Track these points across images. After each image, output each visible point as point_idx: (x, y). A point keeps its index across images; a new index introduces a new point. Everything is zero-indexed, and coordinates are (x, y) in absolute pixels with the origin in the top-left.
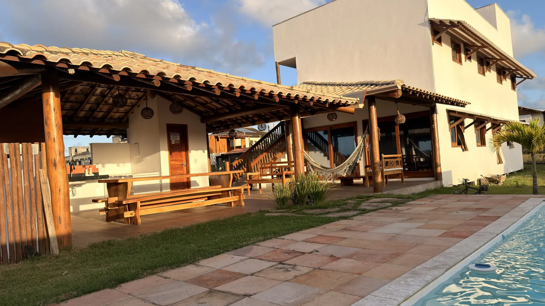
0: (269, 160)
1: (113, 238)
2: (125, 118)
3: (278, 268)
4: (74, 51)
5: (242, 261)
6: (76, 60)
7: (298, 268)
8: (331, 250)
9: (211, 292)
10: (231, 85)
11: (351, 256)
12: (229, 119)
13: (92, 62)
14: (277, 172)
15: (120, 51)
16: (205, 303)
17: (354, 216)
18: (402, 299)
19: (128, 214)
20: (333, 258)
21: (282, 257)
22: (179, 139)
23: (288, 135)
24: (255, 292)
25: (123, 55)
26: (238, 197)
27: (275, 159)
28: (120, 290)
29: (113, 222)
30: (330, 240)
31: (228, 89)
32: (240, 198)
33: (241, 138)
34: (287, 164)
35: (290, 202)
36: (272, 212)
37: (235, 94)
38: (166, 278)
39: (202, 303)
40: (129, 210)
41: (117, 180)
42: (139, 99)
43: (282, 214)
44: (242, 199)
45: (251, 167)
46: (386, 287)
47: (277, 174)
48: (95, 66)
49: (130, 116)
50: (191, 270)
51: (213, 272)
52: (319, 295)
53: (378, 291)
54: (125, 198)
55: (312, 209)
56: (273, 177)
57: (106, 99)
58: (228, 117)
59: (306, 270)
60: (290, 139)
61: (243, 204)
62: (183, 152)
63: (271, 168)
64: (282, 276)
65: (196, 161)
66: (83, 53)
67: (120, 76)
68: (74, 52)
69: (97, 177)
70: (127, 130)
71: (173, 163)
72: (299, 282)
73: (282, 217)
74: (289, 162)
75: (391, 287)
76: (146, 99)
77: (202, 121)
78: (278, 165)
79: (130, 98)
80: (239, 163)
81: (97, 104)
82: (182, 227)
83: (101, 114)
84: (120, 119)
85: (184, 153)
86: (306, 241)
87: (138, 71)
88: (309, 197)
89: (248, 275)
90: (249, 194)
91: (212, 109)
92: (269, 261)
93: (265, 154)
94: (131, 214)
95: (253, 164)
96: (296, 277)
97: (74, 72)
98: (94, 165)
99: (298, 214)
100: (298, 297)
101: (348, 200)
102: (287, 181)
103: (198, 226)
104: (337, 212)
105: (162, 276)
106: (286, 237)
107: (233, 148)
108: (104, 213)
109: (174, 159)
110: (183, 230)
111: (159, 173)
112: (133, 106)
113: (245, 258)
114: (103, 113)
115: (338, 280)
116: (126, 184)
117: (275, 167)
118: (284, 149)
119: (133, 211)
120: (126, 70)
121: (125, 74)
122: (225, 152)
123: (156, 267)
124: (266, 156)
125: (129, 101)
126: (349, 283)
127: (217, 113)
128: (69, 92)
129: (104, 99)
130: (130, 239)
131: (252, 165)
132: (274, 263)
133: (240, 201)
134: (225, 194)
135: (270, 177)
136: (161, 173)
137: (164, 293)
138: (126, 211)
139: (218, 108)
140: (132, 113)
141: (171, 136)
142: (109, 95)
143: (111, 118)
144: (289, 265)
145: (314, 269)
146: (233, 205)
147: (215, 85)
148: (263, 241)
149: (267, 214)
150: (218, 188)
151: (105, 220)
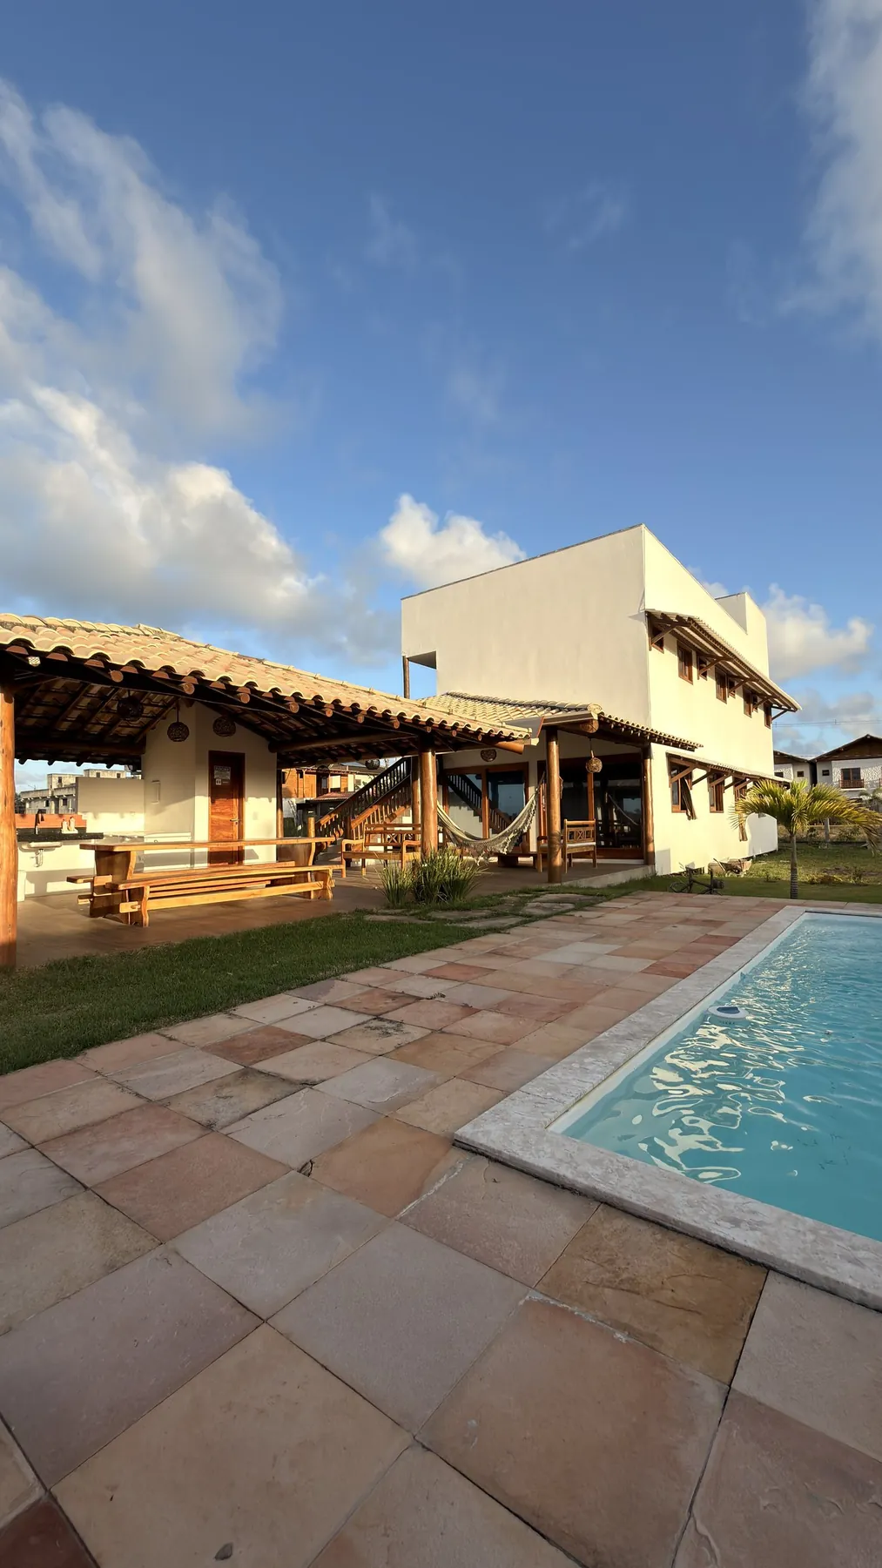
0: (382, 819)
1: (94, 952)
2: (141, 736)
3: (371, 1028)
4: (48, 622)
5: (310, 1010)
6: (44, 642)
7: (406, 1028)
8: (465, 994)
9: (246, 1074)
10: (317, 698)
11: (496, 1008)
12: (317, 748)
13: (72, 648)
14: (393, 841)
15: (137, 626)
16: (231, 1097)
17: (512, 926)
18: (570, 1101)
19: (126, 908)
20: (469, 1010)
21: (382, 1005)
22: (229, 778)
23: (415, 779)
24: (324, 1078)
25: (141, 633)
26: (322, 883)
27: (392, 816)
28: (83, 1062)
29: (101, 918)
30: (466, 974)
31: (313, 703)
32: (325, 884)
33: (341, 775)
34: (411, 829)
35: (410, 896)
36: (377, 914)
37: (325, 712)
38: (170, 1039)
39: (226, 1097)
40: (130, 901)
41: (113, 847)
42: (166, 706)
43: (394, 917)
44: (329, 886)
45: (351, 828)
46: (547, 1074)
47: (393, 844)
48: (77, 655)
49: (150, 733)
50: (219, 1026)
51: (257, 1031)
52: (434, 1085)
53: (534, 1082)
54: (124, 880)
55: (446, 910)
56: (386, 850)
57: (109, 703)
58: (314, 746)
59: (417, 1034)
60: (417, 786)
61: (330, 895)
62: (234, 800)
63: (384, 833)
64: (376, 1044)
65: (255, 816)
66: (66, 627)
67: (123, 673)
68: (47, 626)
69: (81, 836)
70: (142, 756)
71: (215, 817)
72: (405, 1059)
73: (391, 924)
74: (414, 825)
75: (554, 1075)
76: (178, 708)
77: (271, 749)
78: (396, 829)
79: (149, 704)
80: (331, 820)
81: (92, 710)
82: (218, 936)
83: (98, 728)
84: (130, 737)
85: (235, 802)
86: (427, 974)
87: (156, 667)
88: (442, 890)
89: (315, 1040)
90: (344, 876)
91: (288, 730)
92: (358, 1013)
93: (376, 807)
94: (133, 907)
95: (355, 824)
96: (399, 1047)
97: (39, 662)
98: (79, 813)
99: (420, 919)
100: (395, 1091)
101: (506, 894)
102: (408, 857)
103: (247, 935)
104: (486, 917)
105: (164, 1036)
106: (396, 965)
107: (326, 791)
108: (87, 901)
109: (218, 810)
110: (219, 941)
111: (189, 834)
112: (155, 718)
113: (317, 1004)
114: (100, 727)
115: (470, 1055)
116: (127, 854)
117: (390, 832)
118: (408, 801)
119: (137, 903)
120: (135, 663)
121: (133, 670)
122: (313, 797)
123: (155, 1017)
124: (377, 811)
125: (147, 710)
126: (486, 1063)
127: (297, 737)
128: (41, 688)
129: (104, 703)
130: (123, 955)
131: (353, 825)
132: (366, 1018)
133: (325, 889)
134: (301, 878)
135: (381, 849)
136: (193, 835)
137: (159, 1073)
138: (124, 901)
139: (298, 729)
140: (153, 729)
141: (216, 772)
142: (114, 698)
143: (116, 736)
144: (391, 1021)
145: (433, 1031)
146: (312, 896)
147: (290, 695)
148: (352, 971)
149: (368, 918)
150: (290, 867)
151: (88, 913)
